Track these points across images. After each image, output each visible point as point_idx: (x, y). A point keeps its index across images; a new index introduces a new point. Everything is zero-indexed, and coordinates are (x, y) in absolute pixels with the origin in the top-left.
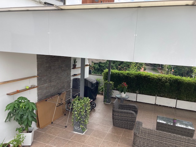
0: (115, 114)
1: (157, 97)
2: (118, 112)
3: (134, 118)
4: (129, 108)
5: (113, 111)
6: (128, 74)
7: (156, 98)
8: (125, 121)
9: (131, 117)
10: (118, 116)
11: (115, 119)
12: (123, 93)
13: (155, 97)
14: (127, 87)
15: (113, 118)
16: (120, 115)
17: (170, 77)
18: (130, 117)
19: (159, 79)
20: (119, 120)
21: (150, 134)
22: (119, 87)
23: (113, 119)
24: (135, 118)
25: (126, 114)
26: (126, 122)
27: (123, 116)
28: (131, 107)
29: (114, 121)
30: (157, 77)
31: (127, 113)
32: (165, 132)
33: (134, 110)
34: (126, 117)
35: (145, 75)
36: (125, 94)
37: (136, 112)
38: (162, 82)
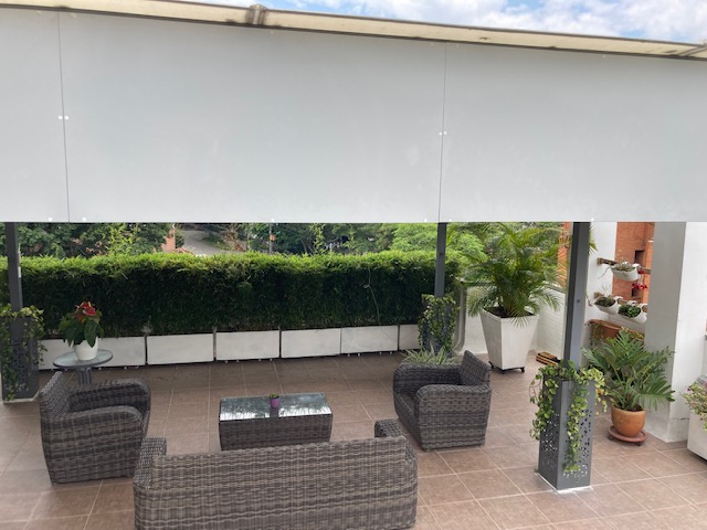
0: (52, 437)
1: (218, 334)
2: (67, 425)
3: (134, 429)
4: (113, 396)
5: (45, 426)
6: (100, 267)
7: (215, 338)
8: (102, 450)
9: (124, 431)
10: (67, 440)
11: (56, 457)
12: (85, 343)
13: (211, 335)
14: (97, 321)
15: (46, 457)
16: (76, 435)
17: (250, 260)
18: (118, 432)
19: (215, 271)
20: (75, 454)
21: (192, 472)
22: (64, 322)
23: (48, 457)
24: (140, 428)
25: (103, 424)
26: (106, 456)
27: (90, 436)
28: (121, 391)
29: (53, 465)
30: (207, 265)
31: (107, 418)
32: (240, 451)
33: (133, 399)
34: (101, 434)
35: (164, 264)
36: (92, 345)
37: (143, 407)
38: (226, 282)
